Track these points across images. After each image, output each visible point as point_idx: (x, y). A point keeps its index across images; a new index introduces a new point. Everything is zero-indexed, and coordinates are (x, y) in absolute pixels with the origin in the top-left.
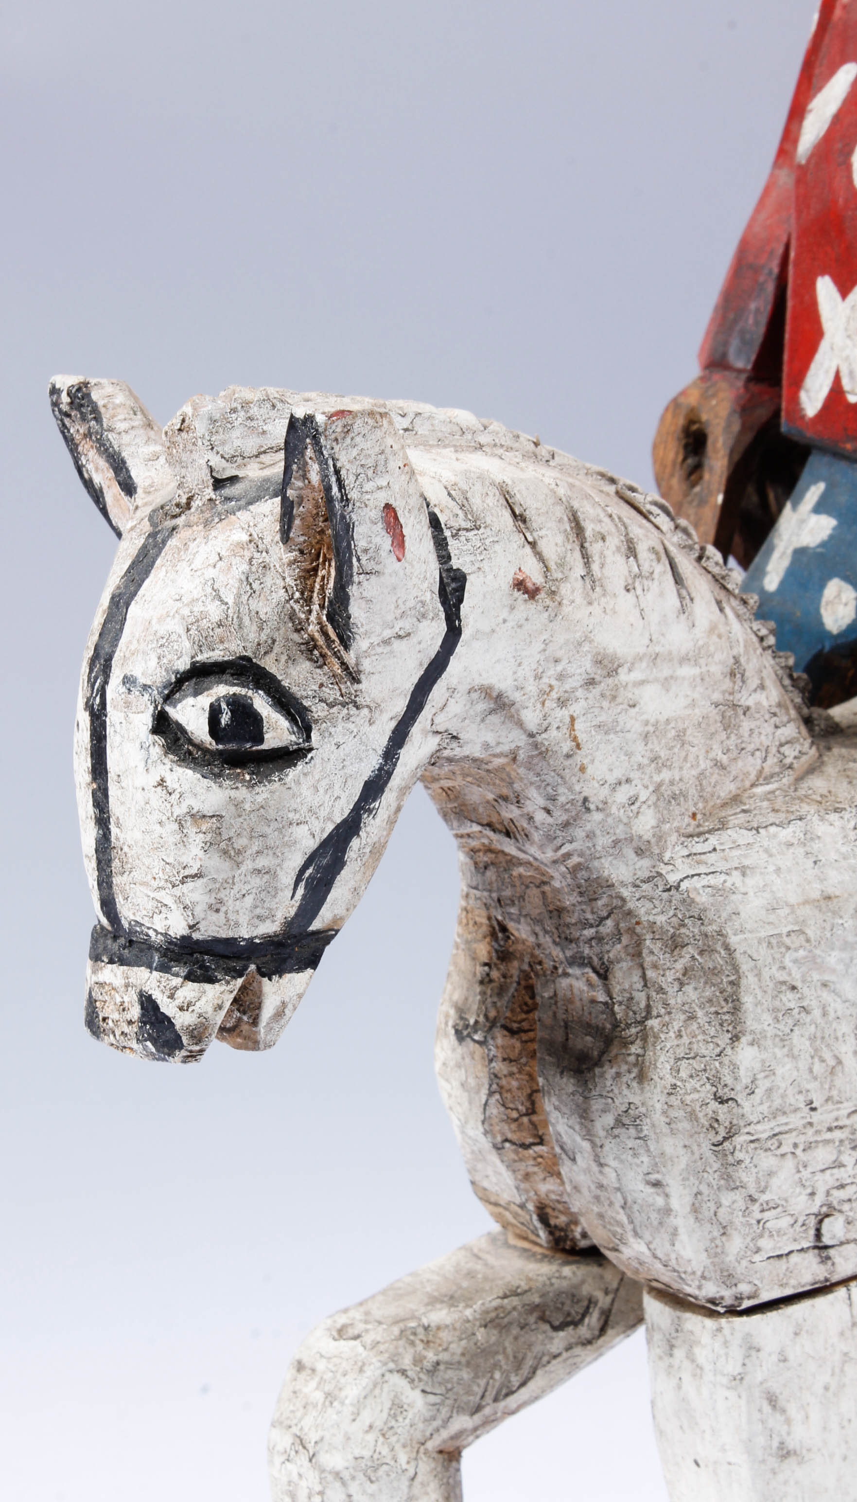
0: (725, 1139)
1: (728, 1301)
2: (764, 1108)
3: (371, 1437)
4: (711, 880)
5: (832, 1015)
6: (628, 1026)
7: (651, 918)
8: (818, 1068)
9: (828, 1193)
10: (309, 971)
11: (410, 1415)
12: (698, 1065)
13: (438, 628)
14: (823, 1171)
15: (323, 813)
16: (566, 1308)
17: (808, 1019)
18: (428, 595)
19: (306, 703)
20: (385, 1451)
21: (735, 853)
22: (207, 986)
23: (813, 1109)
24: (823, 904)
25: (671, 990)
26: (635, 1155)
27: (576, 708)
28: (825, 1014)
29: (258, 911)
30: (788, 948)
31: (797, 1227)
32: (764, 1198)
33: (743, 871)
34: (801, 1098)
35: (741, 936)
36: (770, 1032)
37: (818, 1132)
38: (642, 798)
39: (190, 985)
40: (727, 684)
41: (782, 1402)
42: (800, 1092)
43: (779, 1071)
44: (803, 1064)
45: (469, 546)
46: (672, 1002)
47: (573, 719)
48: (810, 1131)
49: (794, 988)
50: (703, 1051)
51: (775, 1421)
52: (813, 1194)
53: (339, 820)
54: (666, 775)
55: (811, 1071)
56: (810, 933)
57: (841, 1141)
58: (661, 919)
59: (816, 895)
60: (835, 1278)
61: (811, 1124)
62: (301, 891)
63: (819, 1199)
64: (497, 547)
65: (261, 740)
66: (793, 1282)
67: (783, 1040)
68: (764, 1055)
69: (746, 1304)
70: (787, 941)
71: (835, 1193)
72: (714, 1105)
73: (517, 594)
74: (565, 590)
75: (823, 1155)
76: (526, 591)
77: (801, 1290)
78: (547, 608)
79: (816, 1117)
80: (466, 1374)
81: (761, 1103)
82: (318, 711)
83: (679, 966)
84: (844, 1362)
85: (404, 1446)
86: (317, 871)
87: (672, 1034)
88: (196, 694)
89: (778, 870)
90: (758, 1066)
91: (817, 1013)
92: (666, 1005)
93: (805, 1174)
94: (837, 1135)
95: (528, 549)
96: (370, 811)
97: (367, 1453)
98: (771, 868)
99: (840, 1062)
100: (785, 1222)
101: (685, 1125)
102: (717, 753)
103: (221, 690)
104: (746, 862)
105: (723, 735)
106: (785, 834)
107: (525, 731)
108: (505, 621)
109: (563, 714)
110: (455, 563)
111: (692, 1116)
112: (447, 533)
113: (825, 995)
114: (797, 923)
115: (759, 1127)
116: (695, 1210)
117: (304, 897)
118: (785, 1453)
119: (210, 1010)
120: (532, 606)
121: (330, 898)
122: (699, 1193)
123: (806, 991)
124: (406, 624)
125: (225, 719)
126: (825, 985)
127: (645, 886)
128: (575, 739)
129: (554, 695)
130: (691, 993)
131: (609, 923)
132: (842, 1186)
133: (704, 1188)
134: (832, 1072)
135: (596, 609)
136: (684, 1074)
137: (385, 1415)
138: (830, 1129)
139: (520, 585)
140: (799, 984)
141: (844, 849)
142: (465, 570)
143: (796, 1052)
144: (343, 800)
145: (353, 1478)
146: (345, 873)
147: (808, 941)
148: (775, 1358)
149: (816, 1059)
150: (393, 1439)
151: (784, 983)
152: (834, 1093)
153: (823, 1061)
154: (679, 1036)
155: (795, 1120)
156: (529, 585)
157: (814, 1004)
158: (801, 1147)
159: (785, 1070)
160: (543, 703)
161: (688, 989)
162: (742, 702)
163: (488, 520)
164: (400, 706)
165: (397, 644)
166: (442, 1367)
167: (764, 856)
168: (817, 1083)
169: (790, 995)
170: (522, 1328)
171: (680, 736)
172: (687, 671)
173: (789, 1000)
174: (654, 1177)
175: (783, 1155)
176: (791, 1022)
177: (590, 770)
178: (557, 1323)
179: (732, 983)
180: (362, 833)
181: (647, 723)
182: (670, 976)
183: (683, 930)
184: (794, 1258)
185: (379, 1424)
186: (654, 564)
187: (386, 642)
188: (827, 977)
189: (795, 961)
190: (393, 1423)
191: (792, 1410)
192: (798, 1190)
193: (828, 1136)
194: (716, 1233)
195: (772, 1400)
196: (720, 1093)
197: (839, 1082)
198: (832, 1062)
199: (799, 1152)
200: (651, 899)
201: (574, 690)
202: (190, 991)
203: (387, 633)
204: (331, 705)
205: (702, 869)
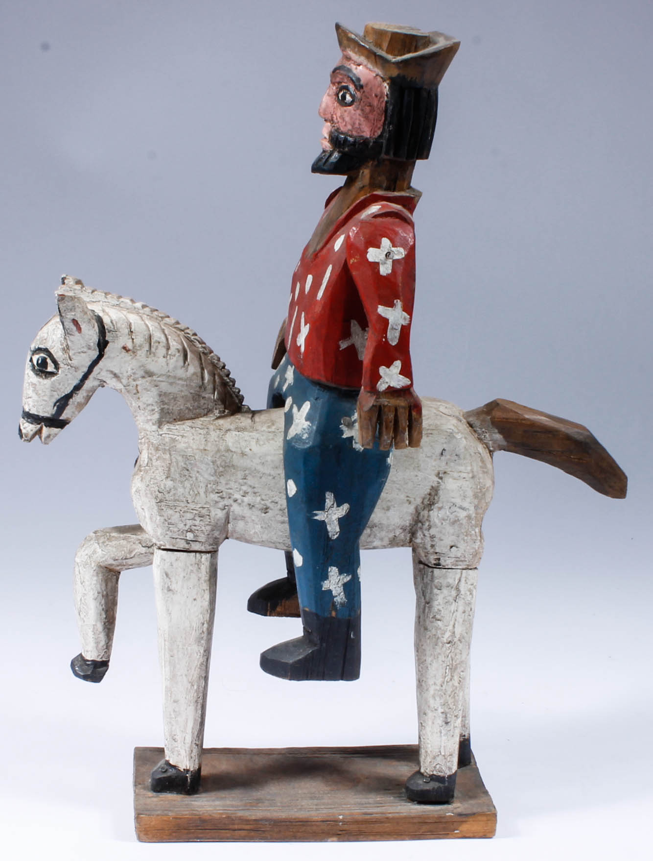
0: (159, 502)
1: (158, 545)
2: (172, 498)
3: (86, 557)
4: (172, 436)
5: (199, 480)
6: (142, 467)
7: (153, 441)
8: (191, 492)
9: (190, 526)
10: (59, 429)
11: (98, 554)
12: (156, 481)
13: (96, 353)
14: (189, 520)
15: (62, 390)
16: (147, 543)
17: (191, 479)
18: (92, 344)
19: (59, 363)
20: (89, 562)
21: (183, 432)
22: (30, 425)
23: (188, 503)
24: (203, 451)
25: (154, 461)
26: (139, 500)
27: (138, 383)
28: (197, 479)
29: (44, 410)
30: (188, 459)
31: (180, 532)
32: (170, 521)
33: (183, 436)
34: (185, 499)
35: (174, 452)
36: (178, 479)
37: (188, 509)
38: (156, 410)
39: (28, 424)
40: (198, 389)
41: (170, 576)
42: (185, 497)
43: (179, 490)
44: (187, 490)
45: (112, 335)
46: (153, 464)
47: (137, 385)
48: (186, 508)
49: (188, 470)
50: (158, 479)
51: (167, 580)
52: (185, 525)
53: (66, 393)
54: (166, 406)
55: (189, 493)
56: (197, 457)
57: (196, 514)
58: (155, 442)
59: (202, 448)
60: (191, 549)
61: (186, 506)
62: (55, 408)
63: (187, 527)
64: (121, 337)
65: (47, 368)
66: (177, 546)
67: (182, 482)
68: (175, 484)
69: (162, 547)
70: (189, 458)
71: (193, 527)
72: (158, 493)
73: (123, 350)
74: (139, 353)
75: (189, 516)
76: (126, 350)
77: (179, 549)
78: (131, 355)
79: (188, 505)
80: (114, 550)
81: (171, 496)
82: (61, 365)
83: (157, 455)
84: (190, 573)
85: (94, 562)
86: (60, 404)
87: (151, 472)
88: (37, 354)
89: (193, 439)
90: (172, 487)
91: (194, 479)
92: (152, 464)
93: (183, 519)
94: (195, 512)
95: (131, 340)
96: (76, 393)
97: (84, 560)
98: (192, 438)
99: (199, 493)
100: (176, 529)
101: (149, 495)
102: (189, 405)
103: (42, 355)
104: (185, 435)
105: (192, 402)
106: (201, 431)
107: (123, 385)
108: (118, 356)
109: (135, 383)
110: (107, 339)
111: (152, 494)
112: (107, 331)
113: (197, 475)
114: (193, 453)
115: (170, 502)
116: (151, 518)
117: (57, 410)
118: (169, 590)
119: (29, 430)
120: (126, 354)
121: (65, 412)
122: (152, 514)
123: (192, 472)
124: (85, 350)
125: (40, 362)
126: (198, 472)
127: (153, 433)
128: (137, 390)
129: (132, 378)
130: (159, 463)
131: (143, 439)
132: (195, 526)
133: (153, 513)
134: (196, 495)
135: (149, 359)
136: (151, 483)
137: (91, 553)
138: (192, 510)
139: (124, 348)
140: (190, 470)
141: (216, 439)
142: (109, 341)
143: (185, 486)
144: (68, 388)
145: (81, 566)
146: (68, 408)
147: (195, 459)
148: (169, 564)
149: (191, 490)
150: (92, 559)
151: (185, 468)
152: (196, 501)
153: (193, 491)
154: (153, 473)
155: (182, 504)
156: (127, 349)
157: (194, 476)
158: (183, 511)
159: (181, 490)
160: (128, 379)
161: (158, 462)
162: (203, 395)
163: (120, 330)
164: (86, 370)
165: (82, 354)
166: (108, 546)
167: (191, 434)
168: (190, 497)
169: (186, 471)
170: (134, 543)
171: (175, 399)
172: (180, 382)
173: (186, 473)
174: (143, 507)
175: (176, 512)
176: (185, 478)
177: (141, 399)
178: (143, 545)
179: (169, 463)
180: (73, 398)
181: (161, 392)
182: (155, 457)
183: (160, 446)
184: (178, 540)
185: (89, 554)
186: (177, 353)
187: (79, 353)
188: (199, 470)
189: (190, 463)
190: (92, 555)
191: (173, 579)
192: (180, 522)
193: (192, 511)
194: (156, 526)
195: (167, 575)
196: (160, 490)
197: (198, 498)
198: (196, 493)
199: (181, 512)
200: (154, 436)
201: (138, 378)
202: (27, 424)
203: (80, 351)
204: (65, 365)
205: (170, 433)
